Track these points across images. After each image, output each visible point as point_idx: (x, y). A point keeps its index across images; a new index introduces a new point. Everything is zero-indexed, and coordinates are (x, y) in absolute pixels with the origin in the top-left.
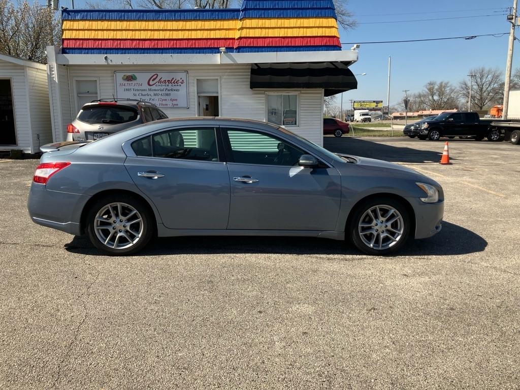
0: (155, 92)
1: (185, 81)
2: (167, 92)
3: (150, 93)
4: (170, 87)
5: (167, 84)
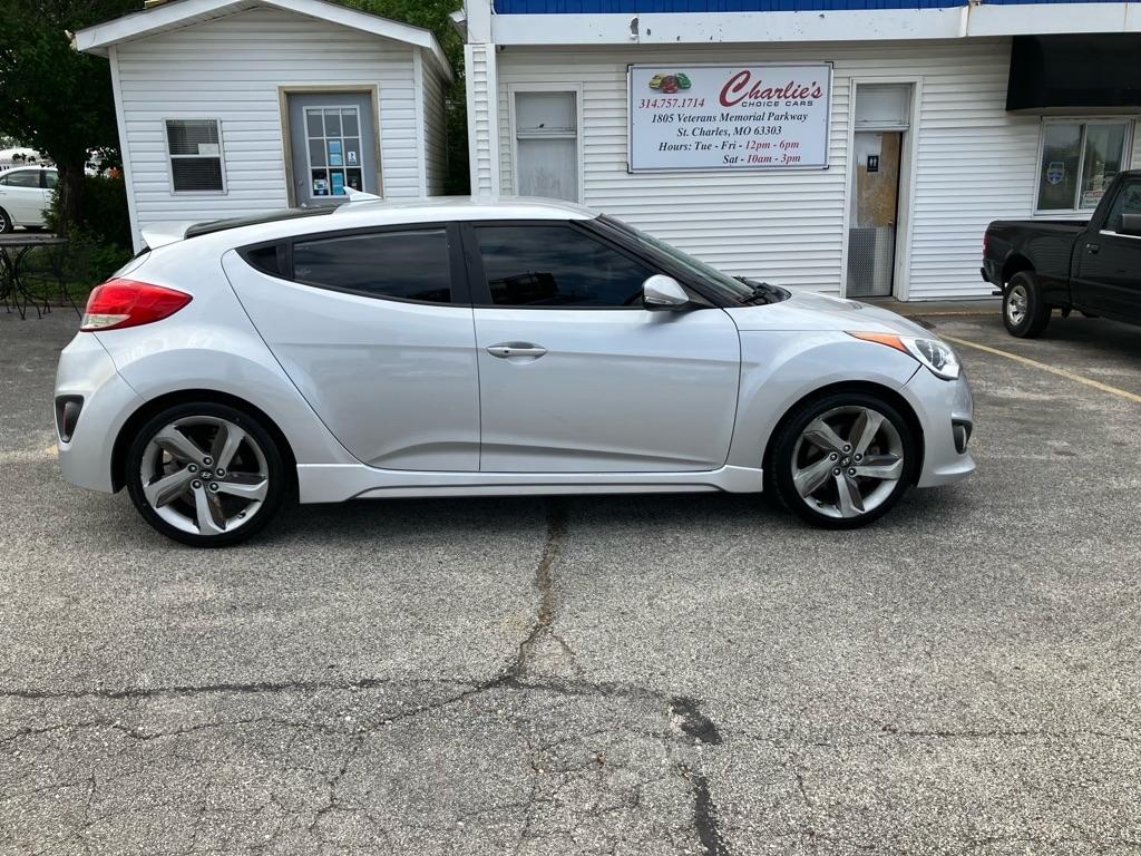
0: (740, 124)
1: (824, 91)
2: (773, 123)
3: (723, 125)
4: (781, 110)
5: (775, 99)
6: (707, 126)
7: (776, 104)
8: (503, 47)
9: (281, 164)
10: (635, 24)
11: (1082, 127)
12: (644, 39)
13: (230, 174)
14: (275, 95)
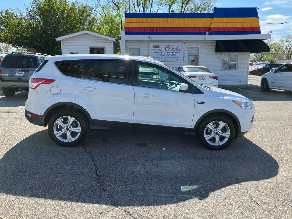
1: (183, 48)
2: (174, 54)
3: (165, 54)
4: (175, 51)
6: (163, 54)
8: (127, 40)
10: (149, 37)
11: (229, 55)
12: (151, 39)
14: (88, 48)
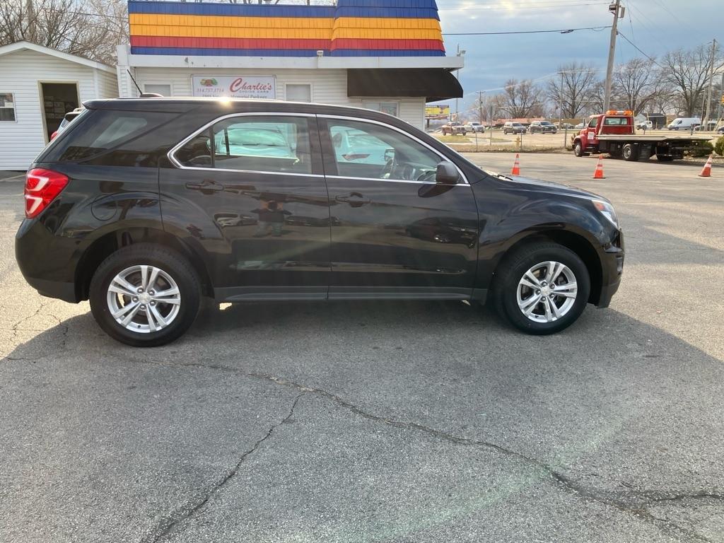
1: (273, 87)
4: (256, 94)
5: (253, 90)
7: (254, 92)
8: (135, 67)
9: (40, 111)
10: (186, 60)
12: (191, 66)
13: (18, 114)
14: (36, 84)
